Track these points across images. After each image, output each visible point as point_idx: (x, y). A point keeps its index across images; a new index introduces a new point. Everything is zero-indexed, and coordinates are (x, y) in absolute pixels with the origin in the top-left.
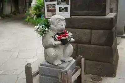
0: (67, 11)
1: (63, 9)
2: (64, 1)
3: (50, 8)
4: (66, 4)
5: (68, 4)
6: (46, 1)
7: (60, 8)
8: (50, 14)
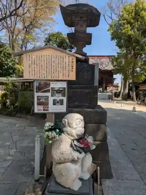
0: (62, 104)
1: (58, 102)
2: (59, 93)
4: (62, 96)
5: (65, 96)
6: (36, 92)
7: (54, 100)
8: (41, 107)
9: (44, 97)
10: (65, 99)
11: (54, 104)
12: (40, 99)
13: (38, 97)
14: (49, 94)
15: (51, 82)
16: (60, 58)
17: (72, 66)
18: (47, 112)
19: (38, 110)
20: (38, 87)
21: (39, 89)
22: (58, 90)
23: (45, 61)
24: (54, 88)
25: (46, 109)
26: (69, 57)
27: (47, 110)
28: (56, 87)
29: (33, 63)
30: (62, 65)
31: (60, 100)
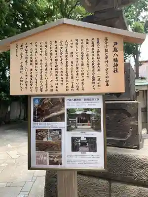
1: (83, 144)
2: (86, 121)
3: (45, 140)
4: (92, 128)
5: (98, 129)
6: (35, 120)
7: (73, 139)
8: (46, 156)
9: (51, 131)
10: (100, 136)
11: (75, 148)
12: (42, 137)
13: (37, 131)
14: (63, 125)
15: (66, 98)
16: (85, 45)
17: (116, 60)
18: (59, 167)
19: (40, 162)
20: (39, 109)
21: (41, 114)
22: (83, 115)
23: (54, 53)
24: (73, 110)
25: (56, 160)
26: (106, 39)
27: (57, 163)
28: (78, 107)
29: (29, 60)
30: (90, 60)
31: (87, 138)
